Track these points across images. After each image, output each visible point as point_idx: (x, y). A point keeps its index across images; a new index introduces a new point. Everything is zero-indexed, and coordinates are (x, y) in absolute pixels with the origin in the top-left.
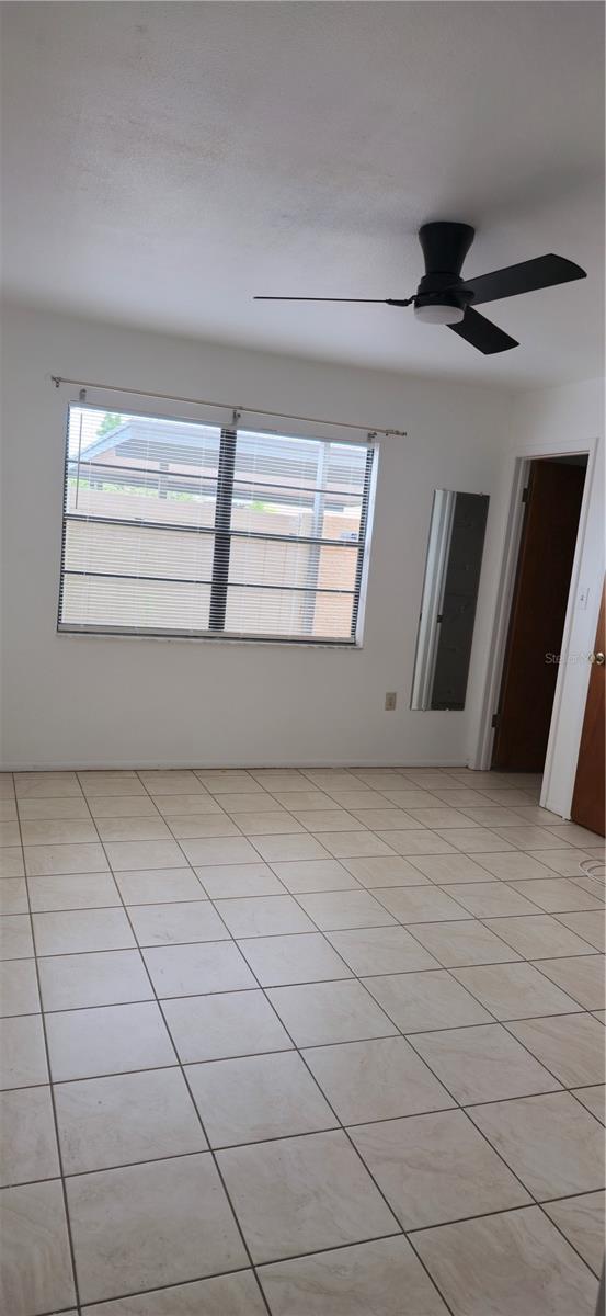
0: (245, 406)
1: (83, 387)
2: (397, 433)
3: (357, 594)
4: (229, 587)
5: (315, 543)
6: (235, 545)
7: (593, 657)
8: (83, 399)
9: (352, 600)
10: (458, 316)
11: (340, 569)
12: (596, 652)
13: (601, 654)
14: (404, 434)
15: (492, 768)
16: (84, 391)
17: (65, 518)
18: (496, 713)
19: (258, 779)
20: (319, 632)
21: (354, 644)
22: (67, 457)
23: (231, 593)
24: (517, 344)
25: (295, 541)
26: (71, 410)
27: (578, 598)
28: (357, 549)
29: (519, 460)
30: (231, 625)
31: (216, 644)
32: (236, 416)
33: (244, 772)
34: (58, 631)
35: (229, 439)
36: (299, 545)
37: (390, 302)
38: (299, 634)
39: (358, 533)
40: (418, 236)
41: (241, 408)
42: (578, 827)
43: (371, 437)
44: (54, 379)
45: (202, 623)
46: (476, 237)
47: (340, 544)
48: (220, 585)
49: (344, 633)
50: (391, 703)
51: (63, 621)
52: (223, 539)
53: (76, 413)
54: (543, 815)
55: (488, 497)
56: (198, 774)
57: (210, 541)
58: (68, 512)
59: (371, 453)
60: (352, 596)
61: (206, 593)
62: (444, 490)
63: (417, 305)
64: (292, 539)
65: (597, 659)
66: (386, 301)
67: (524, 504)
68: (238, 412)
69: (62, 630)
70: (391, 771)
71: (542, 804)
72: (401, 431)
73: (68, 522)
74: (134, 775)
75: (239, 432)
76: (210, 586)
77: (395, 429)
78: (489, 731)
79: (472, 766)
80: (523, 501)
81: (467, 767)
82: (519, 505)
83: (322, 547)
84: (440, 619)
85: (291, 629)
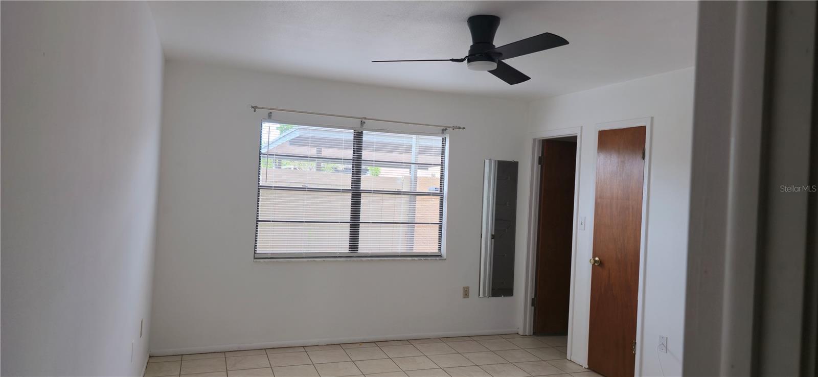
0: (367, 117)
1: (270, 111)
2: (460, 128)
3: (440, 224)
4: (361, 224)
5: (413, 194)
6: (364, 199)
7: (592, 261)
8: (270, 118)
9: (438, 229)
10: (494, 66)
11: (429, 209)
12: (594, 257)
13: (597, 259)
14: (464, 128)
15: (534, 334)
16: (271, 113)
17: (260, 188)
18: (533, 297)
19: (383, 349)
20: (418, 249)
21: (440, 256)
22: (260, 152)
23: (362, 229)
24: (530, 78)
25: (401, 194)
26: (263, 125)
27: (579, 223)
28: (439, 197)
29: (534, 140)
30: (363, 248)
31: (354, 260)
32: (362, 123)
33: (373, 345)
34: (255, 258)
35: (358, 136)
36: (403, 196)
37: (453, 60)
38: (406, 251)
39: (439, 187)
40: (467, 23)
41: (365, 118)
42: (593, 372)
43: (444, 131)
44: (253, 107)
45: (345, 248)
46: (501, 22)
47: (429, 194)
48: (355, 224)
49: (434, 249)
50: (466, 293)
51: (257, 252)
52: (356, 195)
53: (266, 126)
54: (569, 365)
55: (518, 162)
56: (344, 346)
57: (349, 197)
58: (260, 185)
59: (444, 140)
60: (438, 225)
61: (347, 229)
62: (490, 159)
63: (469, 61)
64: (398, 193)
65: (595, 261)
66: (451, 60)
67: (540, 166)
68: (364, 120)
69: (257, 257)
70: (468, 338)
71: (568, 357)
72: (462, 127)
73: (261, 190)
74: (302, 350)
75: (364, 132)
76: (349, 224)
77: (458, 126)
78: (530, 309)
79: (521, 333)
80: (539, 164)
81: (518, 334)
82: (537, 168)
83: (417, 197)
84: (493, 237)
85: (400, 249)
